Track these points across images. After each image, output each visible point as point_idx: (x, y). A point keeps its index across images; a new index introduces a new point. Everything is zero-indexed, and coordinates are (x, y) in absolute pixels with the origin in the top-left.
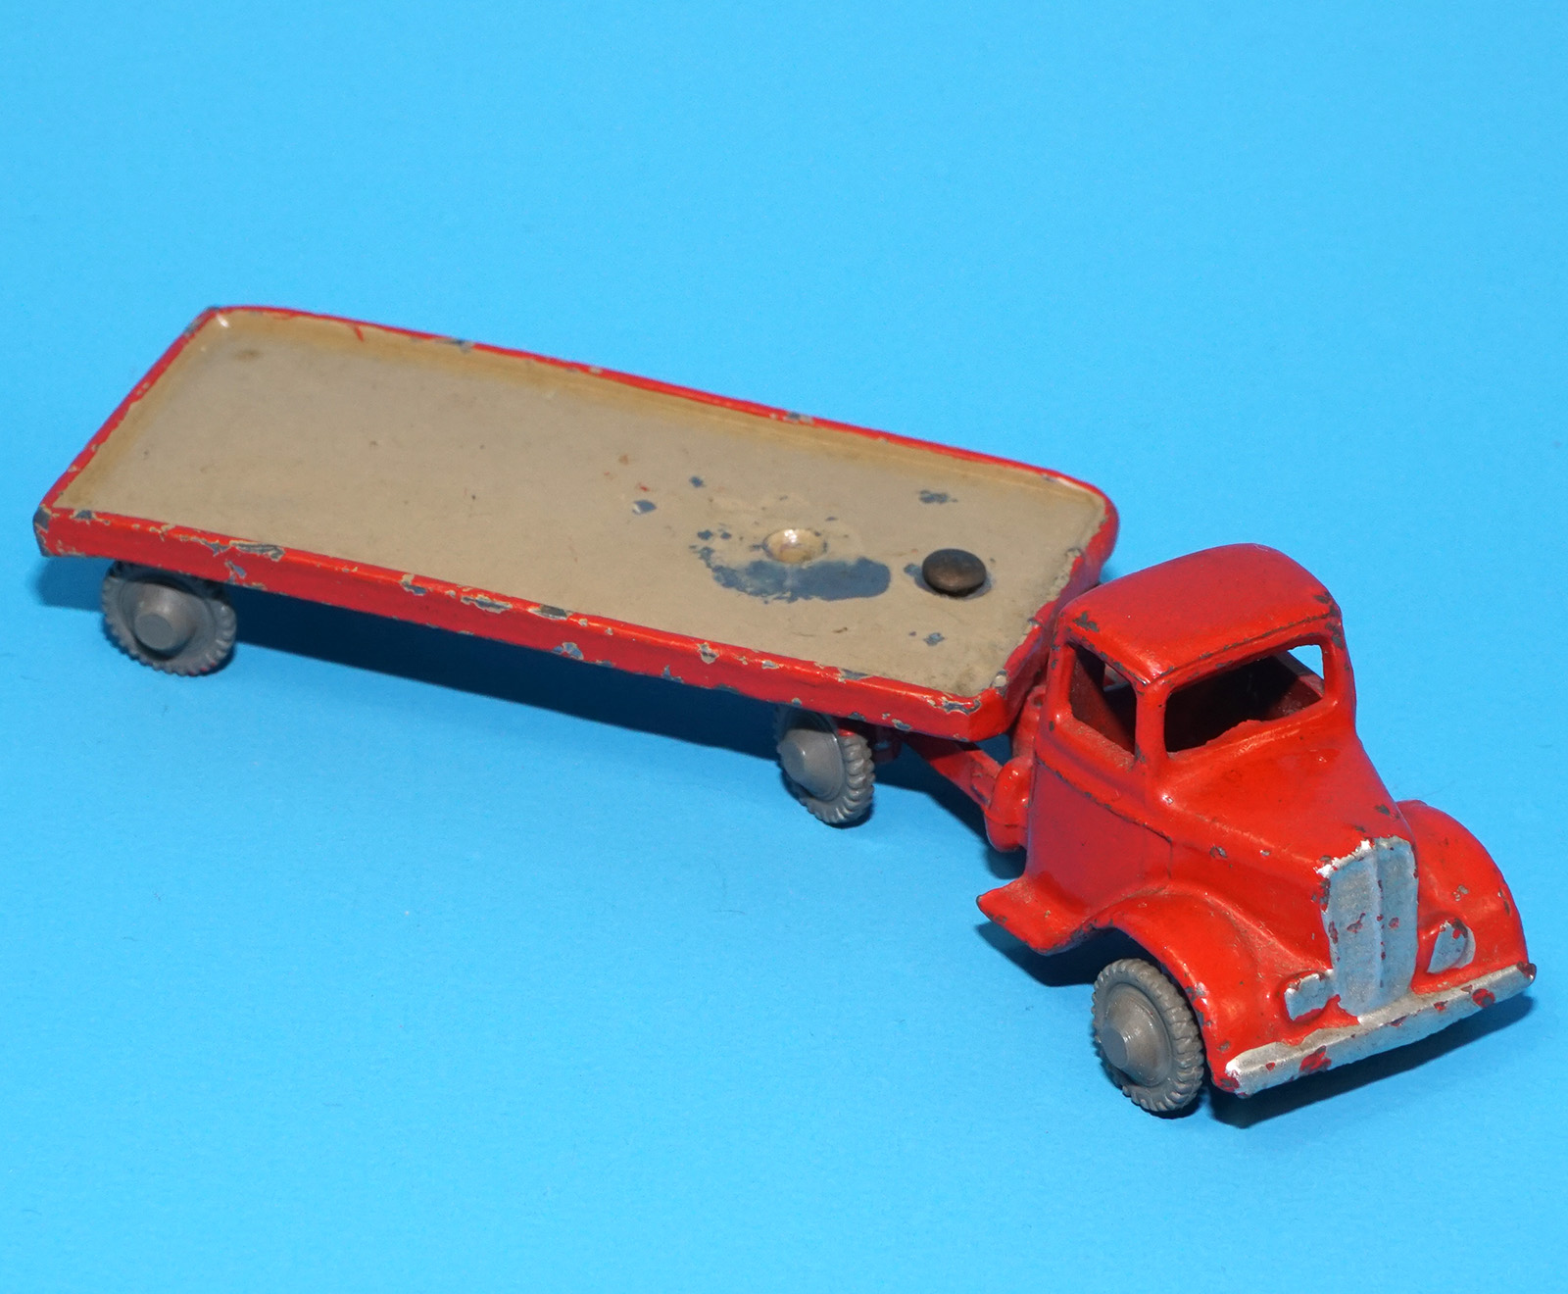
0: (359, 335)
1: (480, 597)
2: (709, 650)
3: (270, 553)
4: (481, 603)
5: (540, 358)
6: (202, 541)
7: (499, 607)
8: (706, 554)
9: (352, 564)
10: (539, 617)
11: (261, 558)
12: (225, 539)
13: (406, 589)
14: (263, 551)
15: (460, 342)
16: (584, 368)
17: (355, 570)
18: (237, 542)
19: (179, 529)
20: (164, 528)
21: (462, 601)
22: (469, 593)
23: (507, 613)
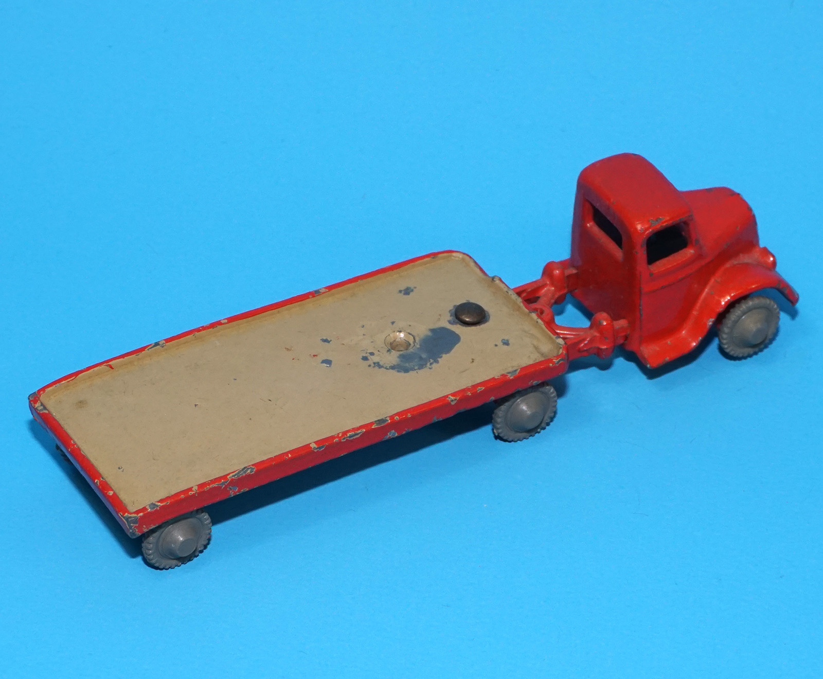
0: (111, 367)
1: (348, 435)
2: (453, 398)
3: (249, 471)
4: (350, 437)
5: (198, 330)
6: (215, 485)
7: (360, 433)
8: (378, 365)
9: (287, 454)
10: (378, 428)
11: (246, 475)
12: (225, 477)
13: (316, 451)
14: (245, 472)
15: (157, 344)
16: (219, 323)
17: (290, 456)
18: (231, 475)
19: (201, 486)
20: (193, 489)
21: (342, 441)
22: (342, 436)
23: (364, 434)
